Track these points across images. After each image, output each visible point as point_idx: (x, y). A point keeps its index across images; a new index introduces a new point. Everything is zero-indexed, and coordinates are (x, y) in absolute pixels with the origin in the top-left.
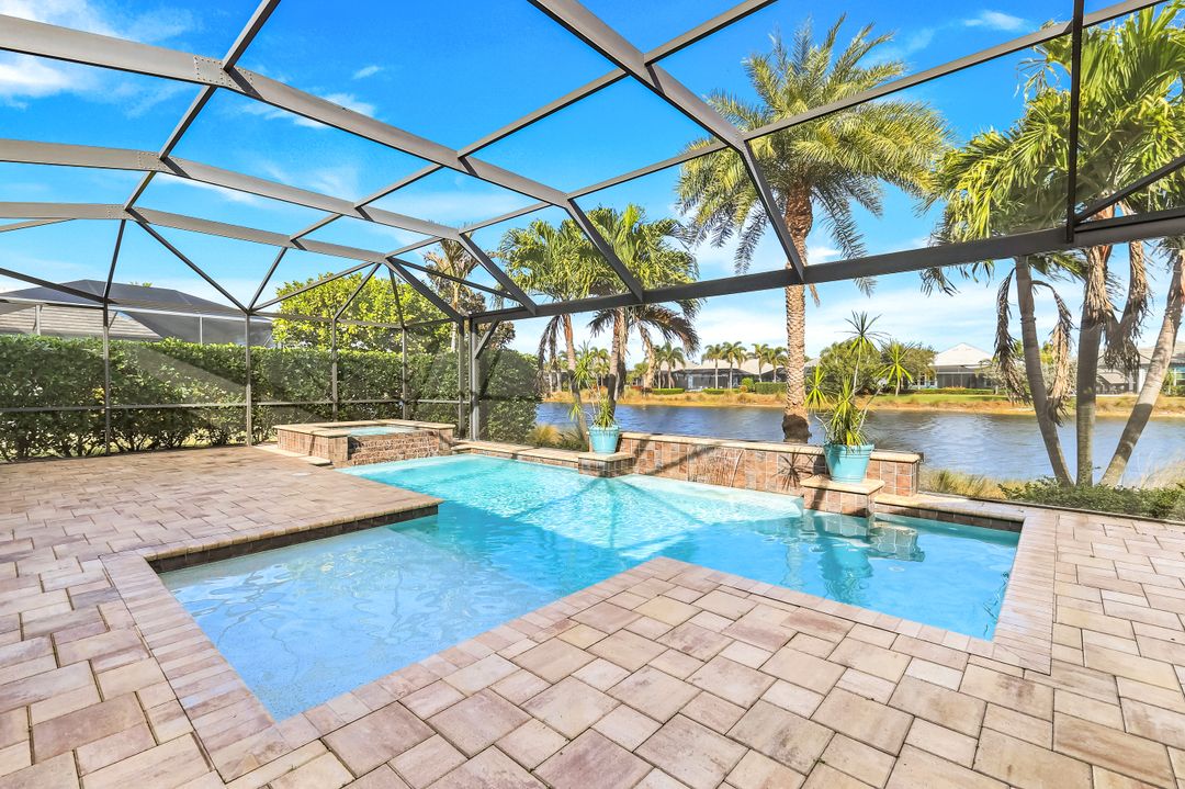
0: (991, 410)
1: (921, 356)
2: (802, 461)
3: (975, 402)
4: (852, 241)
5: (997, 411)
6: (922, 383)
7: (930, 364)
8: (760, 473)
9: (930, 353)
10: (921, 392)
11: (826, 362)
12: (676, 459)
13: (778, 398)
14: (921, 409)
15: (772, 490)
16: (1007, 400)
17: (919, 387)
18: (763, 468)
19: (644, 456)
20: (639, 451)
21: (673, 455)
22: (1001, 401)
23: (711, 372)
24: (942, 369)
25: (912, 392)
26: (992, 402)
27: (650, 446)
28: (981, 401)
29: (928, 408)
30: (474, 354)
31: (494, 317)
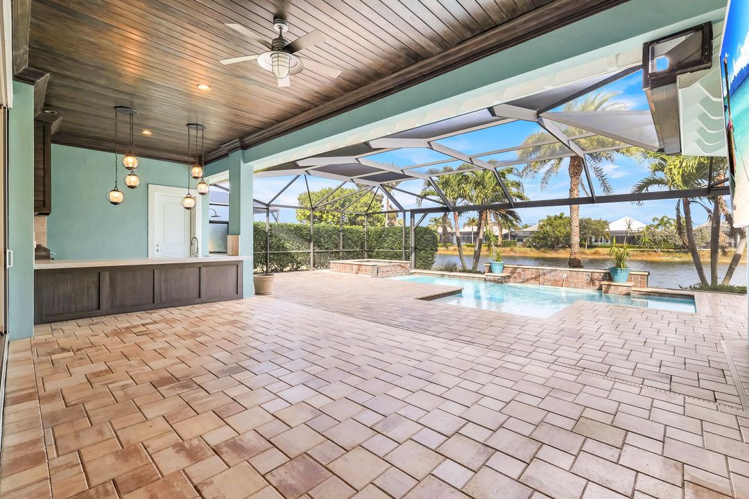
0: (644, 258)
1: (601, 225)
2: (596, 276)
3: (635, 253)
4: (603, 177)
5: (650, 258)
6: (601, 241)
7: (607, 230)
8: (576, 281)
9: (606, 223)
10: (601, 247)
11: (542, 228)
12: (533, 276)
13: (512, 250)
14: (602, 257)
15: (583, 287)
16: (655, 252)
17: (600, 244)
18: (578, 279)
19: (515, 275)
20: (512, 273)
21: (531, 274)
22: (651, 253)
23: (470, 233)
24: (614, 232)
25: (596, 247)
26: (646, 253)
27: (519, 270)
28: (640, 253)
29: (607, 257)
30: (413, 228)
31: (426, 211)
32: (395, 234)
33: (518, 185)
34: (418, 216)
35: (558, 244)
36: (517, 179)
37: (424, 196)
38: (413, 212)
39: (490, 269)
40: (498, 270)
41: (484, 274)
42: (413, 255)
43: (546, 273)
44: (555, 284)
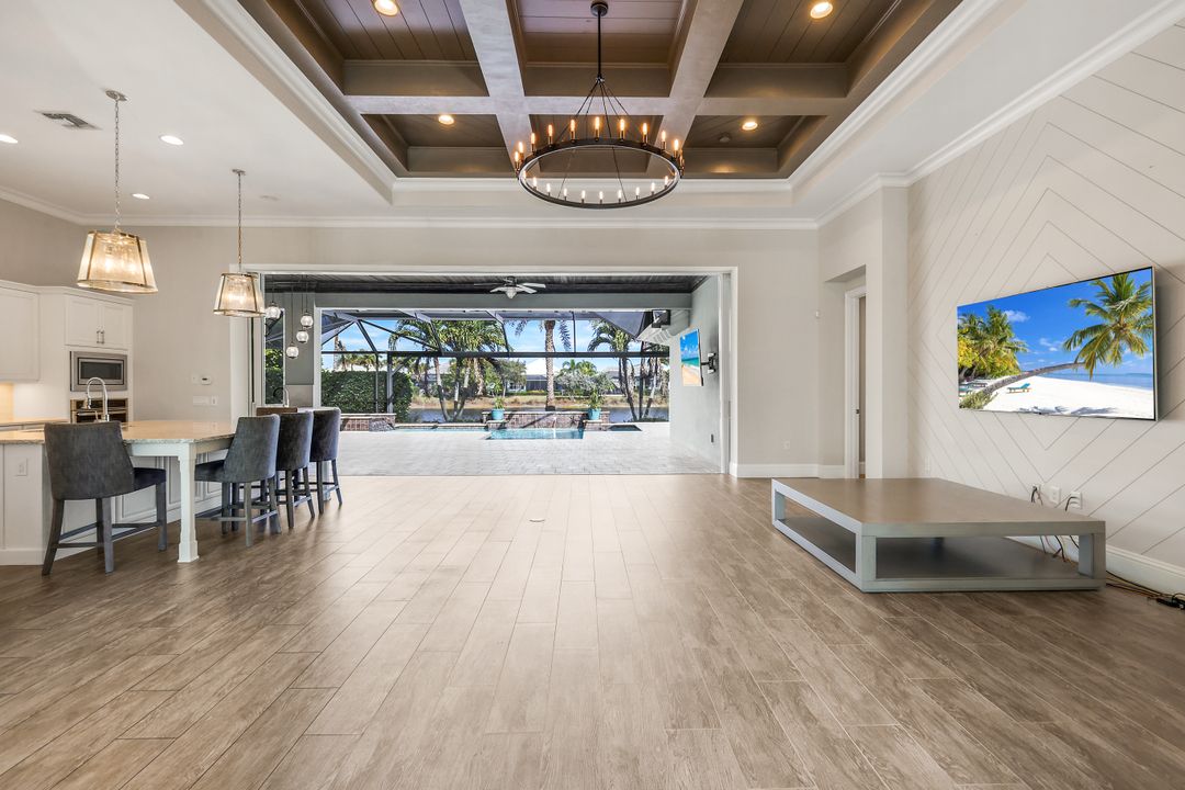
2: (576, 417)
7: (523, 374)
8: (563, 422)
10: (519, 394)
15: (568, 427)
17: (515, 391)
19: (513, 420)
21: (527, 420)
24: (529, 377)
30: (391, 374)
31: (407, 355)
32: (357, 380)
34: (397, 361)
38: (391, 354)
39: (490, 417)
40: (499, 417)
41: (482, 421)
42: (391, 406)
43: (541, 416)
44: (548, 425)
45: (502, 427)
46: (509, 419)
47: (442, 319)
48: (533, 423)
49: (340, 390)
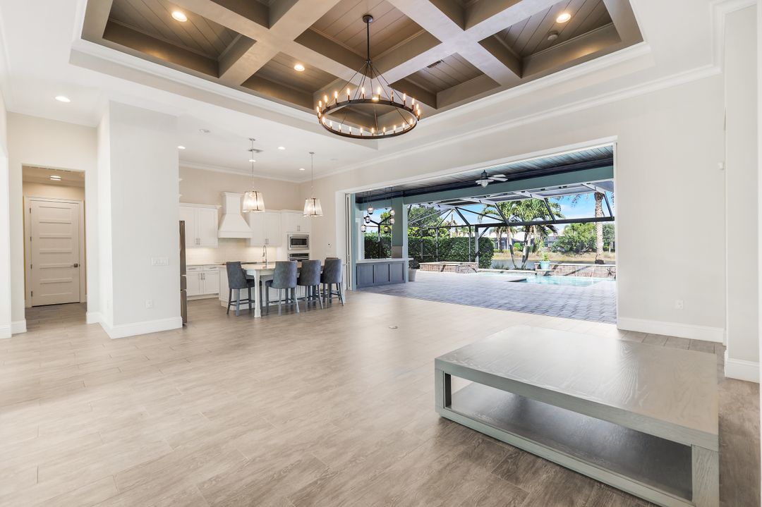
8: (600, 273)
15: (605, 277)
18: (602, 271)
19: (558, 270)
27: (559, 267)
30: (478, 238)
31: (487, 226)
32: (461, 242)
33: (557, 206)
34: (481, 230)
35: (582, 249)
36: (556, 202)
37: (484, 215)
38: (477, 226)
39: (540, 267)
40: (545, 267)
41: (534, 270)
42: (477, 258)
43: (579, 268)
44: (586, 275)
45: (547, 274)
46: (554, 268)
47: (511, 201)
48: (573, 273)
49: (452, 248)
